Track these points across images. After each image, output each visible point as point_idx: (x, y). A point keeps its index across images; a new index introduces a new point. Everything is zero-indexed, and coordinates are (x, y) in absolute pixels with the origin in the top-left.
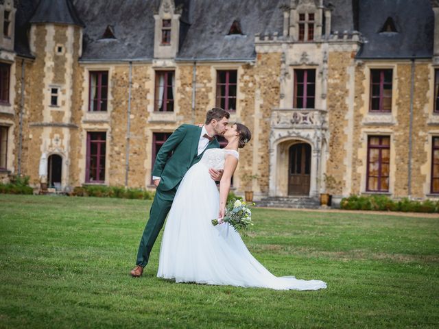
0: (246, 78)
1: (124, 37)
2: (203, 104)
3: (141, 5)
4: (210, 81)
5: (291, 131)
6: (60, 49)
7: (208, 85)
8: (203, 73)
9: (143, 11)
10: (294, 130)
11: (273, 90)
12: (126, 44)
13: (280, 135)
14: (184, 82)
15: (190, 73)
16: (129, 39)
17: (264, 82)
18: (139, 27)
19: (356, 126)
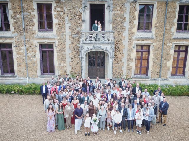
0: (58, 9)
2: (30, 26)
4: (33, 11)
5: (95, 46)
7: (32, 13)
8: (27, 5)
10: (97, 45)
11: (77, 17)
13: (88, 48)
14: (15, 11)
17: (71, 12)
19: (130, 40)
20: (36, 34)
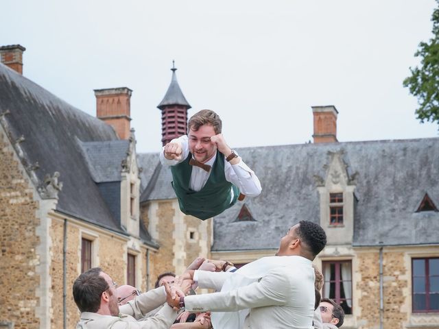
1: (266, 218)
2: (395, 303)
3: (277, 178)
4: (403, 272)
6: (192, 235)
7: (401, 278)
8: (392, 262)
9: (283, 185)
12: (273, 227)
14: (366, 275)
15: (374, 263)
16: (274, 221)
18: (284, 205)
20: (406, 320)
